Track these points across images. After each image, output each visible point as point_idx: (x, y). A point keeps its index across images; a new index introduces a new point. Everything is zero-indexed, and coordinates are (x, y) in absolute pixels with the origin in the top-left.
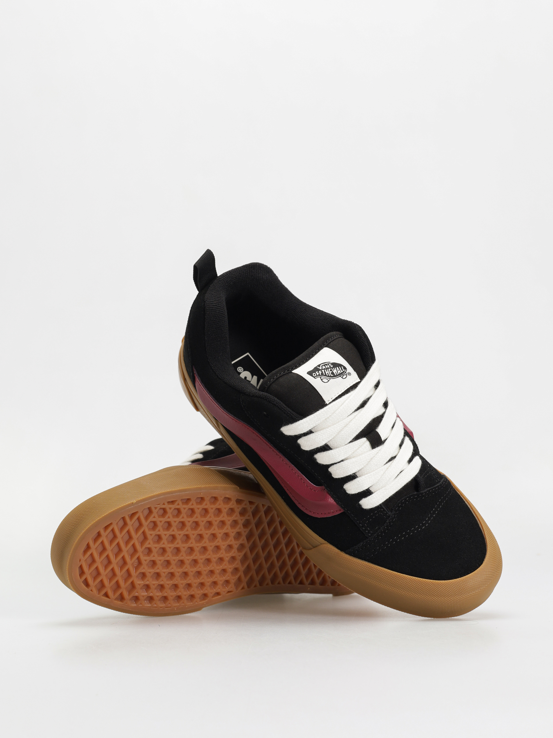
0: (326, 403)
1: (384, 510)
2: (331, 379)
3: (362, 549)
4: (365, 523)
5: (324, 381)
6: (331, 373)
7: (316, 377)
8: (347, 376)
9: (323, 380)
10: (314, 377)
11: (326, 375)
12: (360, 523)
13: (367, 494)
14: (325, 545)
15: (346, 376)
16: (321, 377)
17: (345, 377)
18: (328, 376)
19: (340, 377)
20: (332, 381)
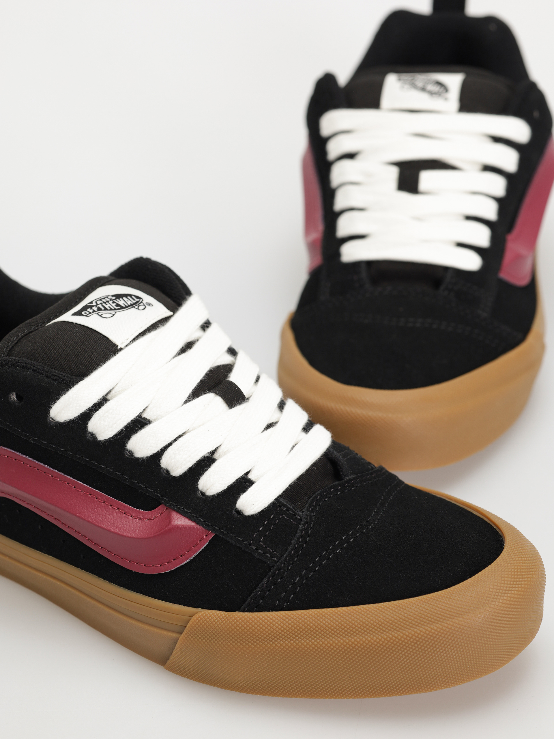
0: (119, 347)
1: (288, 509)
2: (117, 313)
3: (269, 591)
4: (260, 541)
5: (104, 317)
6: (115, 305)
7: (88, 316)
8: (145, 307)
9: (102, 316)
10: (86, 316)
11: (106, 309)
12: (250, 545)
13: (247, 485)
14: (197, 616)
15: (143, 307)
16: (98, 314)
17: (141, 307)
18: (111, 309)
19: (133, 308)
20: (120, 314)
